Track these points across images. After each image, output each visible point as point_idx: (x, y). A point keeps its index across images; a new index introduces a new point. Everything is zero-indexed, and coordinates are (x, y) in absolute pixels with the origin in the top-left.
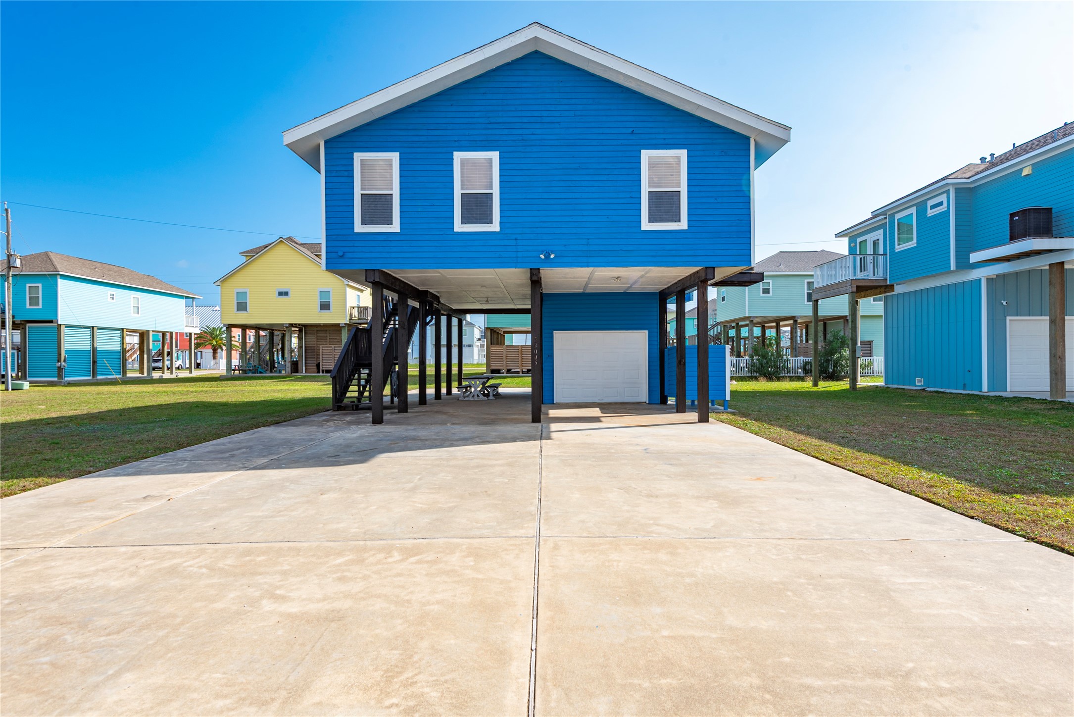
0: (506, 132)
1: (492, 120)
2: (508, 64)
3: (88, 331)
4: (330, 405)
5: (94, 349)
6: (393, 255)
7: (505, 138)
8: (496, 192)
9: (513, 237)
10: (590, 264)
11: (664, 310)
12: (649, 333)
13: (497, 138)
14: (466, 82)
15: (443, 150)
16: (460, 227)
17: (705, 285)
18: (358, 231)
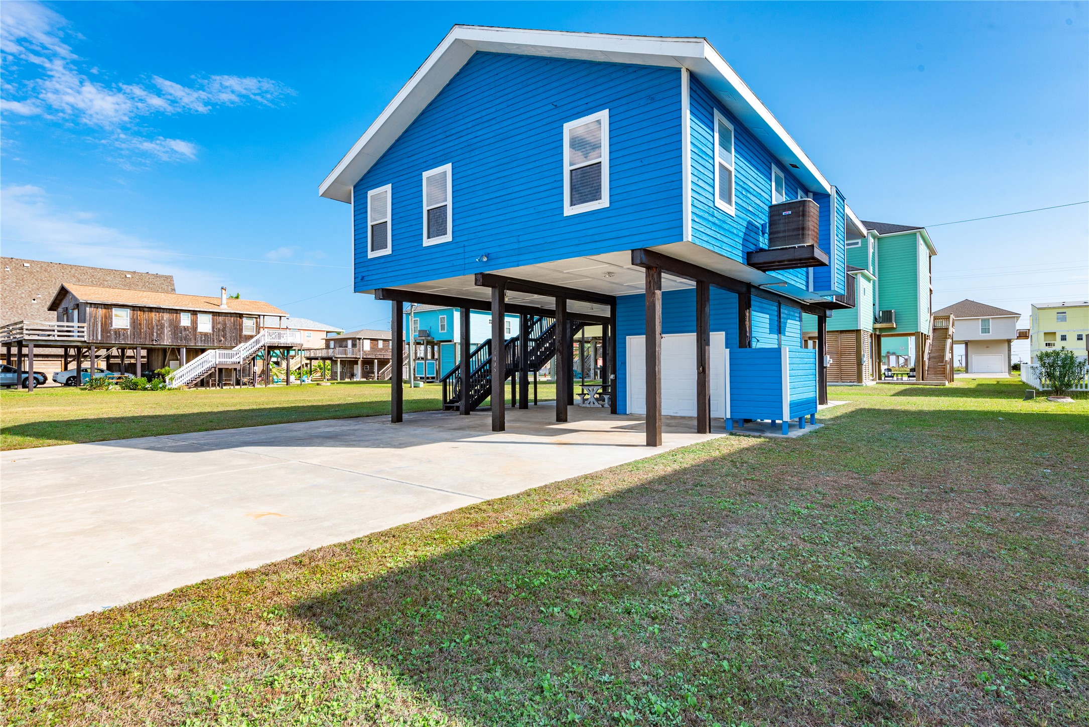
0: (456, 142)
1: (448, 134)
6: (389, 275)
7: (456, 148)
8: (449, 203)
9: (462, 244)
10: (520, 263)
11: (745, 305)
12: (727, 334)
13: (451, 149)
14: (430, 104)
15: (417, 173)
16: (427, 242)
17: (651, 272)
18: (369, 257)
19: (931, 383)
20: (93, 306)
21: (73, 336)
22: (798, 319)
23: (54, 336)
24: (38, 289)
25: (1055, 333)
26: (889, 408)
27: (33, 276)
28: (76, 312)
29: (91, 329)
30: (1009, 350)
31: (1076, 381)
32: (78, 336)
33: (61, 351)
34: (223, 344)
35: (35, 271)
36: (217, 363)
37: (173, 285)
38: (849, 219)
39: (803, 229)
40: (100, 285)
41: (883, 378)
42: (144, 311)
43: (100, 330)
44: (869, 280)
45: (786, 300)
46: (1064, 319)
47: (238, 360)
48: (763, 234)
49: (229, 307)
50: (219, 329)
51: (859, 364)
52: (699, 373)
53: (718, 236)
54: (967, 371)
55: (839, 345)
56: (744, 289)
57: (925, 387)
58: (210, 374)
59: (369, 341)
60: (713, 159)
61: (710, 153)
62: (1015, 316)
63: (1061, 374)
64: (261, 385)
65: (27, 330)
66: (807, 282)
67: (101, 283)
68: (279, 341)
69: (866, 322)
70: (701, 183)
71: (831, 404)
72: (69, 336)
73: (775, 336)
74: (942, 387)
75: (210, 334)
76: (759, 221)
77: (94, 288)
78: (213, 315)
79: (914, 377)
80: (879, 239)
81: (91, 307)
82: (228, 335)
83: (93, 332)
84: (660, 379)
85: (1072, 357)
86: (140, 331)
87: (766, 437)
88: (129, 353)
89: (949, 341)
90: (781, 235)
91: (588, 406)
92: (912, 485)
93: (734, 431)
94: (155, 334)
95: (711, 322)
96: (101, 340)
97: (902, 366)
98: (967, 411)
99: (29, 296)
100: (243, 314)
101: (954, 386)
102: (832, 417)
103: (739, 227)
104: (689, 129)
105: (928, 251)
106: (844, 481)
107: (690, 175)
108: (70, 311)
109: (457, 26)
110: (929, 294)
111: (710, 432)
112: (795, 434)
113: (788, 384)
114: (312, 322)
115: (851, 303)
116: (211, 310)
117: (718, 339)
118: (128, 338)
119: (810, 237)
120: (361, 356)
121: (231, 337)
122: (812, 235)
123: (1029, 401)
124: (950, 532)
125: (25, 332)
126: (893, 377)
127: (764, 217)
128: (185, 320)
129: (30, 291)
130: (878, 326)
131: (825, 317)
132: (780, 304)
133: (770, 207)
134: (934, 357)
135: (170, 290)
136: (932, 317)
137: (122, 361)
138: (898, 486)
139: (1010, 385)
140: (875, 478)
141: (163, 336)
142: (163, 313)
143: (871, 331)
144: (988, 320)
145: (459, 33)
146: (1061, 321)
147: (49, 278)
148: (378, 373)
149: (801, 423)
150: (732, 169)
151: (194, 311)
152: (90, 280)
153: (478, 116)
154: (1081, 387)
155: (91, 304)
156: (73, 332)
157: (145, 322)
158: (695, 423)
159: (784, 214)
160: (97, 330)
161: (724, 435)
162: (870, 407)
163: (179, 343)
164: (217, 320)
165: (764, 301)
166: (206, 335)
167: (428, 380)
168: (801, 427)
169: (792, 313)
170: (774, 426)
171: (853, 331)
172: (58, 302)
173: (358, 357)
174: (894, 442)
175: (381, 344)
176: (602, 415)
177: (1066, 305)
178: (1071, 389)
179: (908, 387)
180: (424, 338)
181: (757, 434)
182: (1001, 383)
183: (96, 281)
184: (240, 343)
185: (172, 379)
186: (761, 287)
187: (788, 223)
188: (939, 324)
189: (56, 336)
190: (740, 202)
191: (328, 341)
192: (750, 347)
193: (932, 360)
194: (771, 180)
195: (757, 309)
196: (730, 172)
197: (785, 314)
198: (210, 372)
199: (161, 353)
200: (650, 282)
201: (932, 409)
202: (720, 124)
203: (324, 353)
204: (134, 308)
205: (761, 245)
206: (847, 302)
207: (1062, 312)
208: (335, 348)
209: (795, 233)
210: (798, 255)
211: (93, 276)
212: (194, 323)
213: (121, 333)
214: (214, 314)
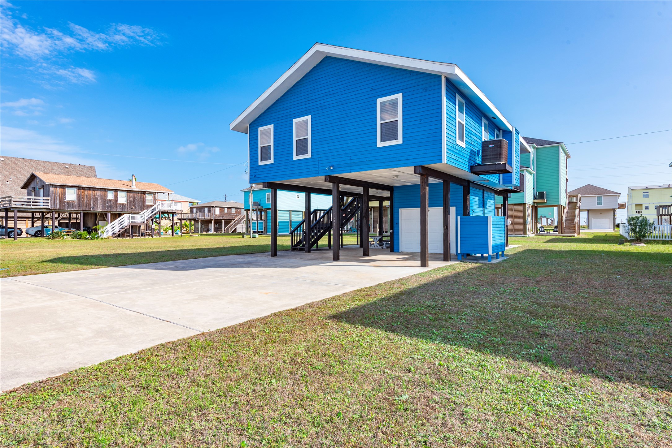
0: (314, 104)
1: (309, 99)
2: (315, 67)
3: (288, 212)
4: (290, 248)
5: (290, 221)
6: (272, 174)
7: (314, 107)
8: (310, 137)
9: (317, 159)
10: (352, 171)
11: (466, 192)
12: (456, 208)
13: (310, 108)
14: (298, 82)
15: (290, 119)
16: (295, 158)
17: (424, 177)
18: (259, 164)
19: (567, 235)
20: (54, 186)
21: (40, 205)
22: (493, 199)
23: (30, 205)
24: (10, 175)
25: (641, 205)
26: (543, 249)
27: (6, 166)
28: (42, 190)
29: (53, 201)
30: (614, 215)
31: (648, 234)
32: (44, 206)
33: (30, 215)
34: (134, 210)
35: (8, 163)
36: (130, 222)
37: (95, 172)
38: (521, 143)
39: (500, 154)
40: (49, 172)
41: (539, 232)
42: (85, 190)
43: (58, 202)
44: (530, 173)
45: (487, 189)
46: (647, 196)
47: (143, 221)
48: (478, 155)
49: (137, 187)
50: (131, 201)
51: (525, 223)
52: (444, 229)
53: (458, 159)
54: (588, 228)
55: (513, 212)
56: (466, 184)
57: (563, 237)
58: (126, 230)
59: (219, 208)
60: (456, 119)
61: (454, 116)
62: (617, 195)
63: (640, 230)
64: (156, 236)
65: (14, 201)
66: (499, 179)
67: (50, 171)
68: (168, 208)
69: (529, 199)
70: (450, 133)
71: (510, 247)
72: (36, 205)
73: (482, 209)
74: (573, 237)
75: (126, 204)
76: (476, 149)
77: (53, 175)
78: (127, 193)
79: (557, 231)
80: (537, 149)
81: (53, 187)
82: (137, 205)
83: (54, 203)
84: (428, 232)
85: (646, 220)
86: (83, 202)
87: (480, 263)
88: (74, 216)
89: (578, 210)
90: (488, 157)
91: (374, 248)
92: (554, 282)
93: (462, 260)
94: (92, 204)
95: (451, 201)
96: (59, 208)
97: (550, 225)
98: (585, 250)
99: (5, 179)
100: (146, 192)
101: (580, 237)
102: (512, 253)
103: (467, 153)
104: (445, 106)
105: (565, 156)
106: (523, 280)
107: (446, 129)
108: (37, 190)
109: (317, 44)
110: (566, 182)
111: (450, 261)
112: (495, 261)
113: (492, 235)
114: (179, 196)
115: (522, 189)
116: (126, 189)
117: (453, 210)
118: (75, 206)
119: (504, 158)
120: (214, 218)
121: (138, 206)
122: (505, 157)
123: (621, 245)
124: (570, 297)
125: (13, 203)
126: (544, 231)
127: (478, 146)
128: (110, 196)
129: (5, 176)
130: (536, 201)
131: (507, 197)
132: (484, 191)
133: (483, 142)
134: (569, 220)
135: (93, 176)
136: (568, 195)
137: (70, 221)
138: (549, 282)
139: (613, 236)
140: (537, 279)
141: (97, 206)
142: (97, 191)
143: (532, 204)
144: (602, 197)
145: (318, 47)
146: (646, 197)
147: (17, 168)
148: (224, 229)
149: (497, 256)
150: (464, 123)
151: (116, 190)
152: (43, 169)
153: (327, 91)
154: (651, 238)
155: (53, 185)
156: (40, 202)
157: (86, 196)
158: (442, 256)
159: (490, 146)
160: (57, 202)
161: (458, 262)
162: (533, 248)
163: (107, 210)
164: (129, 195)
165: (476, 190)
166: (123, 204)
167: (259, 233)
168: (497, 258)
169: (490, 196)
170: (482, 258)
171: (521, 204)
172: (28, 183)
173: (212, 218)
174: (546, 265)
175: (226, 210)
176: (386, 253)
177: (649, 187)
178: (646, 239)
179: (553, 237)
180: (256, 207)
181: (475, 261)
182: (608, 235)
183: (46, 170)
184: (144, 209)
185: (103, 232)
186: (475, 182)
187: (492, 151)
188: (572, 200)
189: (31, 205)
190: (467, 140)
191: (192, 209)
192: (469, 215)
193: (567, 221)
194: (482, 126)
195: (472, 194)
196: (463, 125)
197: (487, 196)
198: (126, 228)
199: (93, 216)
200: (423, 182)
201: (566, 249)
202: (459, 101)
203: (190, 216)
204: (79, 188)
205: (477, 162)
206: (520, 189)
207: (646, 192)
208: (196, 213)
209: (496, 156)
210: (498, 168)
211: (44, 166)
212: (116, 197)
213: (71, 203)
214: (128, 191)
